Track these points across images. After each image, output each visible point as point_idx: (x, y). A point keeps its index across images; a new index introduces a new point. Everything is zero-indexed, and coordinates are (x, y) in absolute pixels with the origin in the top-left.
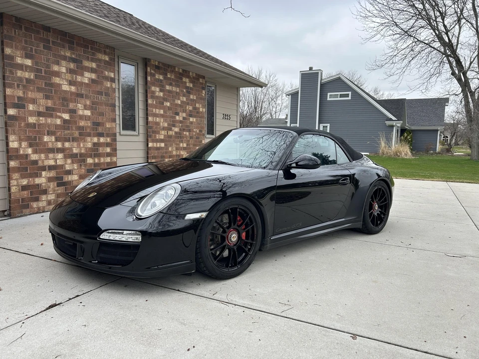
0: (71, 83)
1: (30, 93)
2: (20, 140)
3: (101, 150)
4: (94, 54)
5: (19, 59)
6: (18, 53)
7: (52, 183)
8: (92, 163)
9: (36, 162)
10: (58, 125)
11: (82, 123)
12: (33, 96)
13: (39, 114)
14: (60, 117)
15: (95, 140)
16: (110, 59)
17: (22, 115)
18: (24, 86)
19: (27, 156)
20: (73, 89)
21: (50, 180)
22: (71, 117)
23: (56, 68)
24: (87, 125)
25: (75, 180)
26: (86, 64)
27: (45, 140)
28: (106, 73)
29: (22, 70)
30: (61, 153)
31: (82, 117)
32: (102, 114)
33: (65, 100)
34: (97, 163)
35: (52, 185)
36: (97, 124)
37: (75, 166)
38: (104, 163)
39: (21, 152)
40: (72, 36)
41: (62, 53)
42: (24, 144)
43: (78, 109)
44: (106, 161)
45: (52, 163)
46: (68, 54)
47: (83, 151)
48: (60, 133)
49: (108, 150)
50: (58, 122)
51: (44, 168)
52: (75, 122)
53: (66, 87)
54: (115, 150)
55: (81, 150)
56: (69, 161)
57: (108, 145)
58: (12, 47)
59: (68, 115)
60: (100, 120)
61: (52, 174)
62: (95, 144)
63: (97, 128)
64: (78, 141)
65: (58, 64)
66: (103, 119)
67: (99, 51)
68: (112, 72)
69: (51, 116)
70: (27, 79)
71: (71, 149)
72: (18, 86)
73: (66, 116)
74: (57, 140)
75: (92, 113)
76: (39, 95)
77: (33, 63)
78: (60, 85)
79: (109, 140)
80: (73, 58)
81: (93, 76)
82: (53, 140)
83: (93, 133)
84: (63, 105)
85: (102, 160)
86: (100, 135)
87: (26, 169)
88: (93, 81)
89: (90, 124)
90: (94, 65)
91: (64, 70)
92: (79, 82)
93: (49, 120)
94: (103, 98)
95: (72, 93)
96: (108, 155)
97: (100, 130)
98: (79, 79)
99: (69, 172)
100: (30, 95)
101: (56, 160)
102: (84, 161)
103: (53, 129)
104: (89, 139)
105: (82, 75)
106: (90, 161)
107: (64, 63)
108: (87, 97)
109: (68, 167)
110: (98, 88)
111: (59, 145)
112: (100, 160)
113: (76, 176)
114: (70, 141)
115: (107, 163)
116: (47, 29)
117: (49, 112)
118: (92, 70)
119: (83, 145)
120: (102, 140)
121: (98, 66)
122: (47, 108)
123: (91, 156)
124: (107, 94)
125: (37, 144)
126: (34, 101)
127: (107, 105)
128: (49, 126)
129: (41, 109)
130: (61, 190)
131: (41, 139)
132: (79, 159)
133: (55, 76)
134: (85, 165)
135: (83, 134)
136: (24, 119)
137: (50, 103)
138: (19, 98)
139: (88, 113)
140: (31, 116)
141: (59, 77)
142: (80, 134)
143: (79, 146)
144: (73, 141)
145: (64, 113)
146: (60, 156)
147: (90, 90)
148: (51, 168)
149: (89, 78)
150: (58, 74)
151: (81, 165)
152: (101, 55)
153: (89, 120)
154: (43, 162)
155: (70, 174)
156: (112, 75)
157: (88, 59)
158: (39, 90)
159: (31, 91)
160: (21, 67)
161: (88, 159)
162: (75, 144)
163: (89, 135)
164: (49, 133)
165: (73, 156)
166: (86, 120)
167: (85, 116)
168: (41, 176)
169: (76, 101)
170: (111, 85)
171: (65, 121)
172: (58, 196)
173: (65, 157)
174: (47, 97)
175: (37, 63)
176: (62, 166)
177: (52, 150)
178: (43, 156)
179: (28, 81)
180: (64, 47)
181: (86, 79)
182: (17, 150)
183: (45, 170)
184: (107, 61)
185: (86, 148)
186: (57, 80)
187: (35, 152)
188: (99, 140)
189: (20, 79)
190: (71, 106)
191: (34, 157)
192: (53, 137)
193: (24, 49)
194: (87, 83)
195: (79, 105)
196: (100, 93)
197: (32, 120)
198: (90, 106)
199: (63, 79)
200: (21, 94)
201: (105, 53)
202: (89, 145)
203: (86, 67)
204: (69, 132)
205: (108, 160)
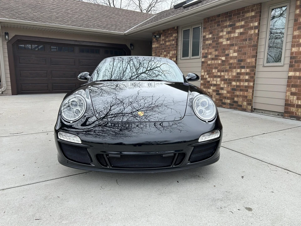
0: (228, 40)
1: (210, 50)
2: (205, 72)
3: (242, 77)
4: (243, 16)
5: (207, 36)
6: (207, 33)
7: (214, 93)
8: (235, 85)
9: (209, 82)
10: (220, 63)
11: (231, 61)
12: (211, 51)
13: (212, 59)
14: (221, 59)
15: (239, 71)
16: (256, 13)
17: (206, 61)
18: (208, 48)
19: (206, 78)
20: (229, 42)
21: (214, 91)
22: (226, 58)
23: (221, 34)
24: (234, 62)
25: (225, 93)
26: (238, 24)
27: (213, 72)
28: (252, 24)
29: (208, 40)
30: (219, 78)
31: (231, 58)
32: (245, 54)
33: (224, 50)
34: (238, 85)
35: (214, 94)
36: (240, 61)
37: (226, 86)
38: (243, 86)
39: (205, 77)
40: (231, 12)
41: (225, 25)
42: (206, 73)
43: (230, 53)
44: (245, 85)
45: (215, 83)
46: (228, 24)
47: (230, 77)
48: (220, 67)
49: (247, 77)
50: (220, 62)
51: (211, 85)
52: (228, 61)
53: (225, 43)
54: (253, 77)
55: (229, 76)
56: (223, 82)
57: (247, 74)
58: (205, 32)
59: (224, 57)
60: (243, 57)
61: (215, 88)
62: (238, 74)
63: (240, 63)
64: (228, 72)
65: (222, 31)
66: (245, 57)
67: (248, 12)
68: (257, 22)
69: (217, 59)
70: (209, 44)
71: (224, 76)
72: (206, 48)
73: (223, 58)
74: (218, 71)
75: (238, 54)
76: (213, 50)
77: (212, 36)
78: (222, 42)
79: (248, 70)
80: (231, 24)
81: (242, 30)
82: (217, 71)
83: (238, 67)
84: (223, 53)
85: (242, 84)
86: (243, 67)
87: (205, 84)
88: (241, 34)
89: (236, 61)
90: (243, 23)
91: (225, 33)
92: (233, 37)
93: (216, 62)
94: (247, 42)
95: (228, 45)
96: (246, 81)
97: (242, 64)
98: (232, 35)
99: (222, 89)
100: (210, 51)
101: (217, 82)
102: (231, 83)
103: (217, 66)
104: (234, 70)
105: (234, 32)
106: (234, 83)
107: (225, 30)
108: (236, 45)
109: (222, 86)
110: (244, 37)
111: (219, 74)
112: (240, 84)
113: (225, 91)
114: (224, 72)
115: (245, 86)
116: (219, 16)
117: (216, 58)
118: (242, 27)
119: (231, 74)
120: (243, 71)
121: (246, 23)
122: (216, 56)
123: (235, 81)
124: (250, 39)
125: (210, 74)
126: (211, 54)
127: (249, 46)
128: (215, 64)
129: (213, 57)
130: (218, 97)
131: (212, 71)
132: (228, 82)
133: (221, 38)
134: (231, 86)
135: (232, 67)
136: (207, 62)
137: (217, 53)
138: (206, 53)
139: (235, 54)
140: (209, 61)
141: (222, 38)
142: (230, 68)
143: (228, 75)
144: (225, 72)
145: (223, 57)
146: (219, 79)
147: (238, 40)
148: (215, 85)
149: (239, 33)
150: (222, 37)
151: (228, 85)
152: (248, 14)
153: (236, 59)
154: (212, 82)
155: (223, 90)
156: (256, 24)
157: (239, 21)
158: (213, 47)
159: (210, 49)
160: (208, 39)
161: (233, 82)
162: (226, 73)
163: (235, 68)
164: (216, 68)
165: (225, 80)
166: (234, 59)
167: (234, 56)
168: (210, 88)
169: (229, 49)
170: (255, 32)
171: (223, 61)
172: (217, 100)
173: (221, 80)
174: (216, 50)
175: (213, 35)
176: (219, 85)
177: (216, 77)
178: (212, 79)
179: (210, 44)
180: (226, 21)
181: (237, 34)
182: (203, 76)
183: (212, 86)
184: (253, 16)
185: (233, 76)
186: (221, 40)
187: (209, 77)
188: (241, 70)
189: (207, 44)
190: (227, 52)
191: (209, 79)
192: (217, 70)
193: (210, 30)
194: (237, 36)
195: (231, 51)
196: (246, 40)
197: (209, 62)
198: (237, 50)
199: (224, 38)
200: (207, 52)
201: (252, 11)
202: (234, 74)
203: (237, 26)
204: (224, 67)
205: (246, 84)
